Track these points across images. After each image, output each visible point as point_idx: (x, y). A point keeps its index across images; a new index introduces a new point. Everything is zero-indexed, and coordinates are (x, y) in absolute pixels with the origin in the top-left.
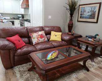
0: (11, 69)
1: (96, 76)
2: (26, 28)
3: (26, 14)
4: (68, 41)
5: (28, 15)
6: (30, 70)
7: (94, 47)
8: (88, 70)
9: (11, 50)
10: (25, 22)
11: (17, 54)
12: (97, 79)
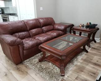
0: (21, 64)
1: (94, 55)
2: (23, 22)
3: (6, 7)
4: (64, 30)
5: (10, 8)
6: (41, 61)
7: (89, 33)
8: (87, 52)
9: (19, 44)
10: (9, 16)
11: (26, 48)
12: (96, 56)
